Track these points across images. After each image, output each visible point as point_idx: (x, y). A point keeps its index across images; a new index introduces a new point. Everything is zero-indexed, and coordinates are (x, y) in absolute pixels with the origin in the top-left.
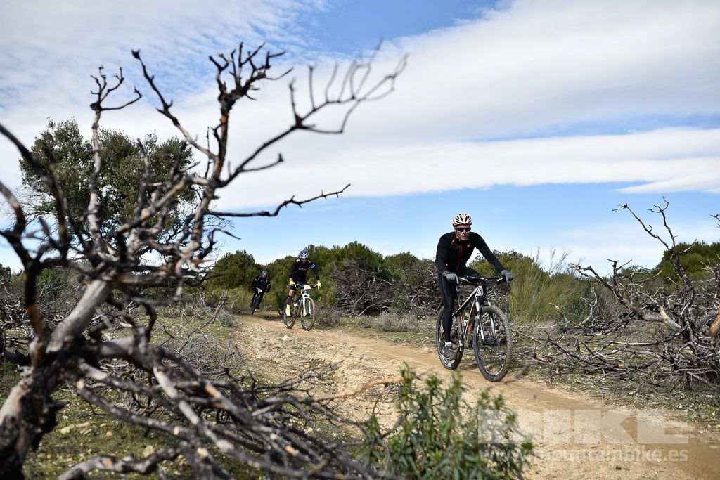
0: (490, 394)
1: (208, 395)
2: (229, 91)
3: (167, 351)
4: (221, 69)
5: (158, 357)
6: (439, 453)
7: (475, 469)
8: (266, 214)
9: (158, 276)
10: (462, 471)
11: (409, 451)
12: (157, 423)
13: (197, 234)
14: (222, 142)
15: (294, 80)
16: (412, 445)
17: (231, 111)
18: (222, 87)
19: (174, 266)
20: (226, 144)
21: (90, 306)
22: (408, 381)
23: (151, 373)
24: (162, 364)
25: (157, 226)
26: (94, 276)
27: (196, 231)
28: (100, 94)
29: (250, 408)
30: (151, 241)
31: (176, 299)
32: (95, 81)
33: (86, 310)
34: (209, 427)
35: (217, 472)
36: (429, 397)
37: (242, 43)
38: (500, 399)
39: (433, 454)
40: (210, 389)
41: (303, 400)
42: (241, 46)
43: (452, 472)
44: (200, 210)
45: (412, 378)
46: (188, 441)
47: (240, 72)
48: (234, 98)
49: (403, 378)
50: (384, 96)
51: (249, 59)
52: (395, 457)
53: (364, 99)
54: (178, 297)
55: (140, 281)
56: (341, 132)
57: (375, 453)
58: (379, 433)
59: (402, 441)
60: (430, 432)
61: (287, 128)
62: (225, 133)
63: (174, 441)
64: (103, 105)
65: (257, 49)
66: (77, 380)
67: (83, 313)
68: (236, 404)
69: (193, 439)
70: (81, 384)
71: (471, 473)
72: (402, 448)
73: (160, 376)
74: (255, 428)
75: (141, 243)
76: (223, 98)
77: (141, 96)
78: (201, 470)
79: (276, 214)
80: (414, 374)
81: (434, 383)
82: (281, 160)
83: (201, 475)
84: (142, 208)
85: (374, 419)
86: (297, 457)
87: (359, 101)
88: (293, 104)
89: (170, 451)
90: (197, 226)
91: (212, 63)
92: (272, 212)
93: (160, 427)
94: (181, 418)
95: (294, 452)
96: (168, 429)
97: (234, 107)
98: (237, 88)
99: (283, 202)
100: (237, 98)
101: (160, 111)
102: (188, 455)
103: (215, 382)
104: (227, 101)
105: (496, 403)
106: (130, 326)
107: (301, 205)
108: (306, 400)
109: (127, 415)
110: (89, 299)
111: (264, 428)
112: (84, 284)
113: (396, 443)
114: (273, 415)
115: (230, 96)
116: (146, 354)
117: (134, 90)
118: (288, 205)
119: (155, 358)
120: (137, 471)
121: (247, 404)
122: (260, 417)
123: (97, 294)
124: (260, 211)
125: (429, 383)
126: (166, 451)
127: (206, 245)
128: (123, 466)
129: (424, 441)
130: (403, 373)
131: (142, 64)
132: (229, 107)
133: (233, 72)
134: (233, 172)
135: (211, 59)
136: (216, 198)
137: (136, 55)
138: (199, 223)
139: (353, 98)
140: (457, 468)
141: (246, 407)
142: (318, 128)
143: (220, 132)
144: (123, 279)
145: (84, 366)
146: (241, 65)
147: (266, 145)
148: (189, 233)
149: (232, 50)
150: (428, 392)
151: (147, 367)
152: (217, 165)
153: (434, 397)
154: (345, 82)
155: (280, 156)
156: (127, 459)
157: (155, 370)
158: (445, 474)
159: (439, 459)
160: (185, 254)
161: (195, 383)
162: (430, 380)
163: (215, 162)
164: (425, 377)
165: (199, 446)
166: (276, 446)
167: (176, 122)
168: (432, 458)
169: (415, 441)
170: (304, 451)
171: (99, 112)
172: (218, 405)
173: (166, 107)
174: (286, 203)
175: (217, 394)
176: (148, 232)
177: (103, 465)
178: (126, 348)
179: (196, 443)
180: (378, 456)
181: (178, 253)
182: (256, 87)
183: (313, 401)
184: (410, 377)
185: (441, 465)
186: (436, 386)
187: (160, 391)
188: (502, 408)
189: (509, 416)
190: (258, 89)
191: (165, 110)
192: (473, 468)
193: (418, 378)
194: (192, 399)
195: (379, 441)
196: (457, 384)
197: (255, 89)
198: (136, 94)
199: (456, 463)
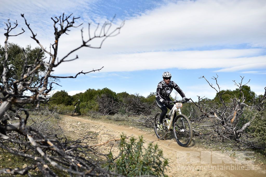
0: (153, 144)
1: (48, 145)
2: (58, 31)
3: (33, 128)
4: (55, 22)
5: (29, 130)
6: (134, 166)
8: (72, 77)
9: (30, 100)
10: (142, 172)
11: (123, 165)
12: (28, 155)
13: (45, 84)
14: (56, 50)
15: (83, 28)
16: (124, 163)
17: (59, 39)
18: (56, 29)
19: (36, 96)
20: (57, 51)
21: (2, 111)
22: (123, 139)
23: (26, 137)
24: (30, 133)
25: (30, 81)
26: (4, 100)
27: (45, 83)
28: (8, 30)
29: (64, 150)
30: (27, 86)
31: (36, 109)
32: (6, 25)
34: (48, 157)
35: (51, 173)
36: (131, 145)
38: (157, 146)
39: (132, 166)
40: (49, 142)
41: (84, 146)
42: (63, 14)
43: (139, 172)
44: (46, 75)
46: (40, 162)
47: (63, 24)
48: (60, 34)
49: (121, 138)
51: (66, 19)
52: (118, 167)
53: (109, 36)
54: (37, 108)
55: (23, 102)
56: (100, 48)
57: (111, 166)
58: (113, 158)
59: (121, 161)
60: (131, 158)
61: (80, 46)
62: (57, 47)
63: (35, 162)
64: (9, 34)
68: (59, 148)
69: (42, 161)
71: (145, 172)
72: (121, 163)
73: (29, 138)
74: (66, 157)
75: (23, 87)
76: (56, 33)
77: (24, 31)
78: (45, 173)
79: (76, 77)
80: (126, 137)
81: (133, 140)
82: (77, 57)
83: (45, 175)
84: (24, 74)
85: (111, 153)
86: (81, 168)
87: (107, 37)
88: (82, 37)
89: (33, 166)
90: (45, 81)
91: (52, 20)
92: (74, 76)
93: (29, 157)
94: (38, 153)
95: (80, 166)
96: (32, 157)
97: (60, 37)
98: (62, 30)
99: (78, 73)
100: (61, 34)
101: (32, 38)
102: (40, 167)
103: (51, 140)
104: (58, 35)
105: (155, 147)
106: (18, 118)
107: (85, 74)
108: (86, 146)
109: (17, 152)
110: (2, 108)
111: (69, 157)
112: (1, 103)
113: (118, 162)
114: (73, 152)
115: (59, 33)
116: (24, 129)
117: (22, 29)
118: (80, 74)
119: (28, 131)
120: (20, 174)
121: (63, 148)
122: (68, 153)
123: (5, 106)
124: (69, 76)
125: (131, 140)
126: (31, 166)
127: (49, 88)
128: (14, 172)
129: (129, 161)
130: (121, 136)
131: (25, 19)
132: (59, 37)
133: (60, 23)
134: (59, 61)
135: (52, 18)
136: (53, 71)
137: (23, 16)
138: (46, 80)
139: (105, 35)
140: (140, 171)
141: (63, 149)
142: (91, 46)
143: (55, 46)
144: (16, 101)
146: (63, 21)
147: (72, 52)
148: (42, 84)
149: (60, 16)
150: (131, 143)
151: (25, 134)
152: (53, 59)
153: (133, 145)
154: (102, 30)
156: (16, 169)
157: (28, 135)
158: (136, 173)
159: (134, 168)
160: (41, 92)
161: (43, 140)
162: (131, 139)
163: (52, 57)
164: (130, 138)
165: (44, 164)
166: (73, 164)
167: (38, 42)
168: (132, 168)
169: (125, 161)
170: (84, 165)
171: (8, 37)
172: (52, 148)
173: (34, 36)
174: (79, 73)
175: (52, 144)
176: (26, 83)
177: (6, 172)
178: (17, 127)
179: (43, 163)
180: (112, 167)
181: (38, 91)
182: (69, 30)
183: (88, 147)
184: (124, 138)
185: (135, 170)
186: (133, 141)
187: (30, 144)
188: (157, 149)
189: (160, 152)
190: (70, 31)
191: (34, 37)
192: (146, 171)
193: (127, 138)
194: (42, 146)
195: (113, 161)
196: (141, 140)
197: (69, 31)
198: (23, 30)
199: (140, 169)
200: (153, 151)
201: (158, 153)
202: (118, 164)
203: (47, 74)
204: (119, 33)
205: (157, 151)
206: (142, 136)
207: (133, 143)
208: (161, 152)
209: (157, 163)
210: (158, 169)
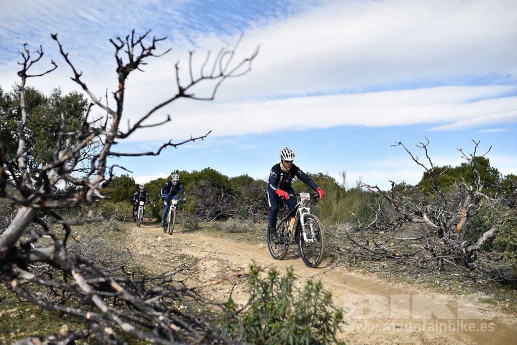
0: (313, 281)
2: (124, 65)
3: (82, 257)
4: (118, 48)
5: (75, 262)
6: (277, 324)
7: (304, 335)
8: (151, 154)
9: (72, 201)
10: (295, 336)
11: (257, 323)
12: (74, 310)
13: (101, 169)
14: (120, 102)
15: (178, 62)
16: (258, 319)
17: (126, 80)
18: (119, 61)
19: (85, 194)
20: (122, 103)
21: (20, 225)
22: (256, 273)
23: (70, 274)
24: (78, 268)
26: (27, 204)
27: (100, 168)
28: (25, 65)
29: (142, 297)
30: (66, 175)
31: (88, 219)
32: (21, 55)
33: (18, 228)
34: (116, 314)
36: (270, 285)
37: (134, 30)
39: (274, 325)
40: (114, 285)
41: (180, 288)
42: (133, 32)
43: (288, 338)
44: (103, 152)
45: (258, 271)
46: (98, 323)
47: (133, 50)
48: (128, 70)
49: (251, 271)
50: (244, 74)
51: (139, 41)
52: (247, 328)
53: (228, 75)
55: (59, 205)
56: (212, 99)
57: (232, 325)
58: (235, 310)
59: (252, 316)
60: (271, 309)
61: (173, 96)
62: (122, 96)
63: (89, 323)
64: (27, 73)
65: (145, 34)
66: (12, 280)
67: (15, 230)
68: (132, 294)
69: (101, 321)
70: (14, 283)
71: (301, 337)
72: (252, 320)
73: (77, 277)
74: (149, 313)
75: (59, 177)
76: (120, 70)
77: (57, 67)
80: (260, 268)
81: (273, 274)
82: (169, 120)
84: (59, 151)
85: (231, 301)
86: (179, 332)
87: (225, 77)
88: (178, 79)
89: (85, 331)
90: (101, 164)
91: (112, 44)
92: (155, 152)
93: (76, 313)
94: (93, 307)
95: (176, 328)
96: (82, 314)
97: (128, 76)
98: (131, 63)
99: (163, 145)
100: (131, 71)
101: (73, 79)
102: (98, 334)
103: (117, 278)
104: (123, 72)
105: (317, 287)
106: (49, 237)
107: (177, 146)
108: (182, 288)
109: (51, 305)
110: (20, 219)
111: (155, 313)
112: (16, 208)
113: (247, 318)
115: (125, 68)
116: (66, 260)
117: (51, 62)
118: (167, 147)
119: (73, 263)
121: (140, 294)
122: (150, 304)
123: (26, 215)
124: (147, 151)
125: (270, 274)
126: (81, 331)
128: (49, 344)
129: (267, 315)
130: (251, 268)
132: (125, 77)
133: (127, 51)
134: (132, 127)
135: (111, 41)
136: (115, 143)
137: (54, 37)
138: (102, 162)
140: (291, 335)
141: (140, 296)
142: (196, 96)
143: (118, 95)
144: (46, 204)
145: (16, 269)
147: (157, 108)
148: (95, 169)
149: (127, 35)
150: (269, 281)
151: (64, 268)
152: (116, 120)
153: (274, 286)
154: (215, 64)
155: (169, 116)
156: (52, 338)
157: (73, 272)
158: (283, 339)
159: (278, 328)
160: (93, 185)
161: (102, 280)
162: (271, 272)
163: (114, 117)
164: (267, 270)
165: (105, 327)
166: (163, 325)
167: (84, 87)
168: (273, 328)
169: (260, 315)
170: (182, 327)
171: (25, 78)
172: (121, 297)
173: (77, 76)
174: (165, 146)
175: (119, 288)
176: (64, 169)
177: (33, 343)
178: (48, 255)
179: (103, 324)
180: (234, 327)
181: (87, 184)
182: (144, 62)
183: (187, 289)
184: (257, 271)
186: (275, 276)
187: (76, 287)
188: (321, 291)
189: (326, 296)
190: (146, 64)
191: (77, 79)
192: (302, 334)
193: (262, 271)
194: (102, 293)
195: (236, 316)
196: (290, 275)
197: (144, 64)
198: (53, 64)
199: (290, 331)
200: (313, 294)
201: (323, 298)
202: (247, 321)
203: (105, 149)
204: (250, 69)
205: (320, 293)
206: (291, 266)
207: (274, 280)
208: (329, 296)
209: (321, 319)
210: (323, 330)
